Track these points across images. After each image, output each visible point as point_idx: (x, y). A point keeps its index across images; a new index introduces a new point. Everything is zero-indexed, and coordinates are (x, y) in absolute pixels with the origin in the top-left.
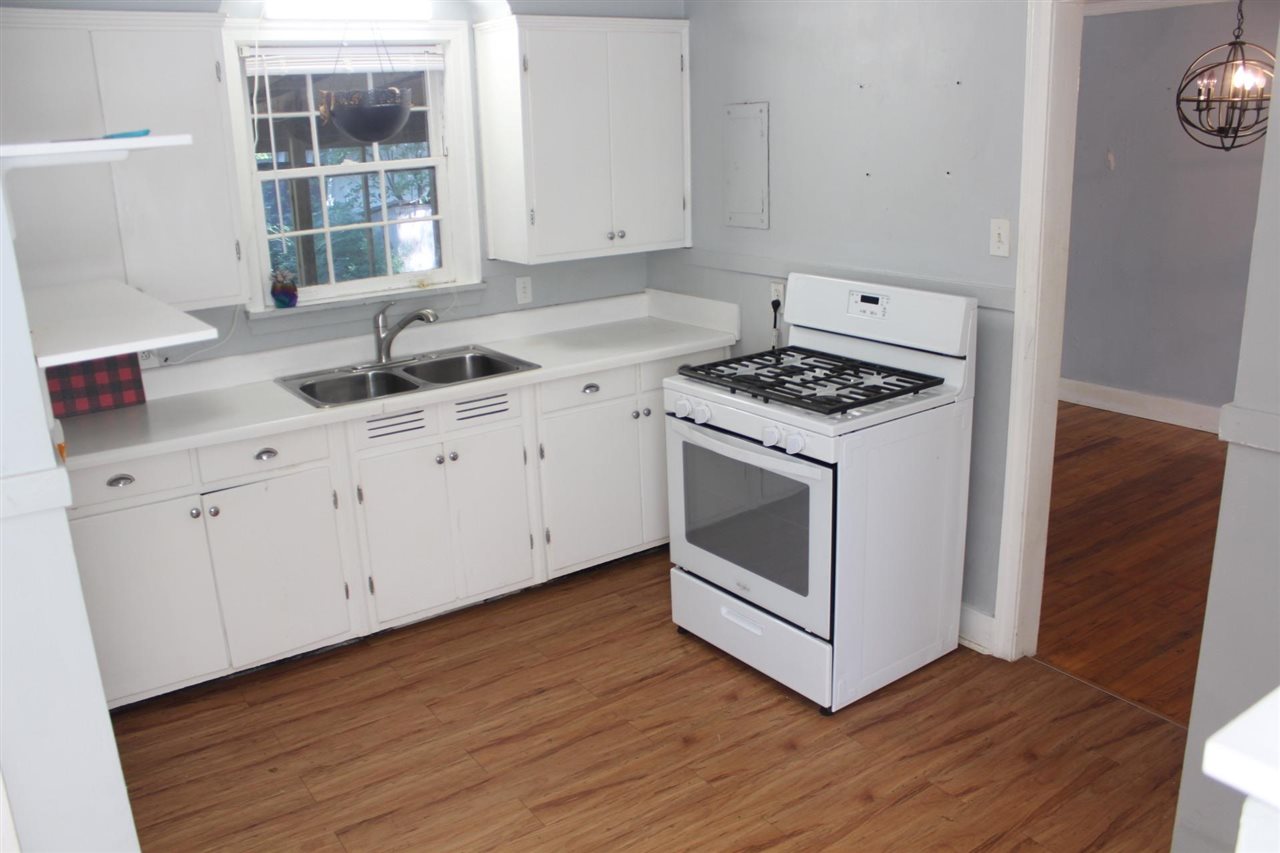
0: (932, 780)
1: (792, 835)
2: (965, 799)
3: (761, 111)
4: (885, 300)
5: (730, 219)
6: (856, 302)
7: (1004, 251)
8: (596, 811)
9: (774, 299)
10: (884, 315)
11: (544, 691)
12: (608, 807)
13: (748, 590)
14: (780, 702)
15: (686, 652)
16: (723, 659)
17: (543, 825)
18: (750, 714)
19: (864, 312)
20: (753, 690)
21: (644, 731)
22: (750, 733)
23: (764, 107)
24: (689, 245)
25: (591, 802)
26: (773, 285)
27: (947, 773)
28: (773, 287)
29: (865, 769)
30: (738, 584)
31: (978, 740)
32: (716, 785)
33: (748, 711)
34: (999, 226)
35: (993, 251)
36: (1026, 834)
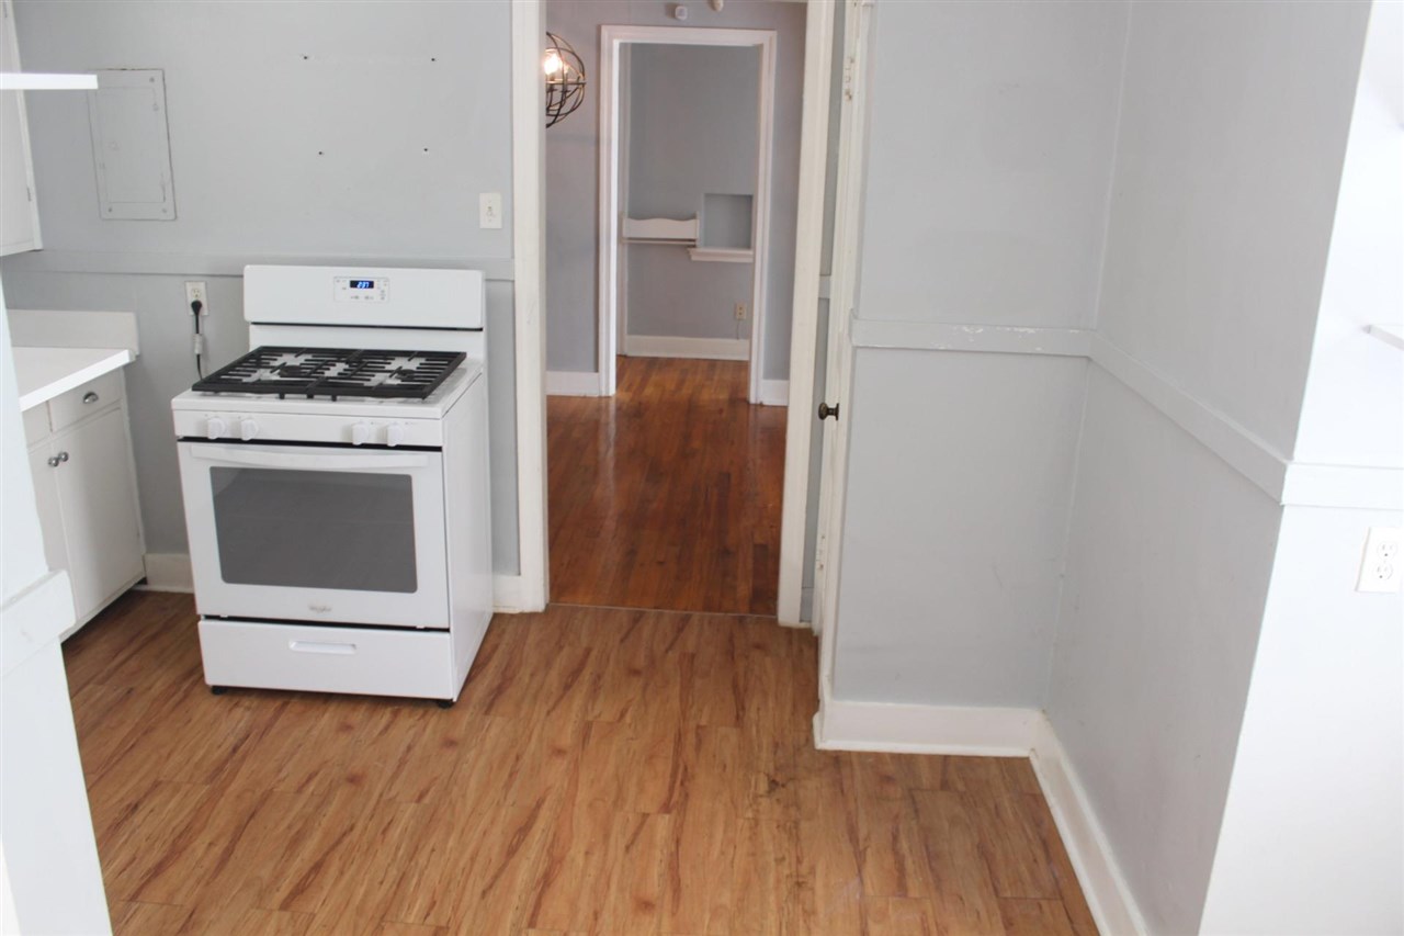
0: (590, 718)
1: (539, 805)
2: (628, 719)
3: (152, 80)
4: (382, 283)
5: (110, 210)
6: (344, 289)
7: (496, 223)
8: (347, 877)
9: (194, 299)
10: (383, 298)
11: (136, 806)
12: (354, 867)
13: (329, 610)
14: (395, 714)
15: (248, 708)
16: (294, 701)
17: (313, 916)
18: (381, 733)
19: (357, 297)
20: (358, 715)
21: (300, 790)
22: (403, 748)
23: (158, 75)
24: (39, 246)
25: (333, 870)
26: (188, 284)
27: (593, 709)
28: (189, 287)
29: (531, 733)
30: (313, 608)
31: (587, 675)
32: (427, 800)
33: (376, 732)
34: (490, 200)
35: (485, 223)
36: (692, 724)
